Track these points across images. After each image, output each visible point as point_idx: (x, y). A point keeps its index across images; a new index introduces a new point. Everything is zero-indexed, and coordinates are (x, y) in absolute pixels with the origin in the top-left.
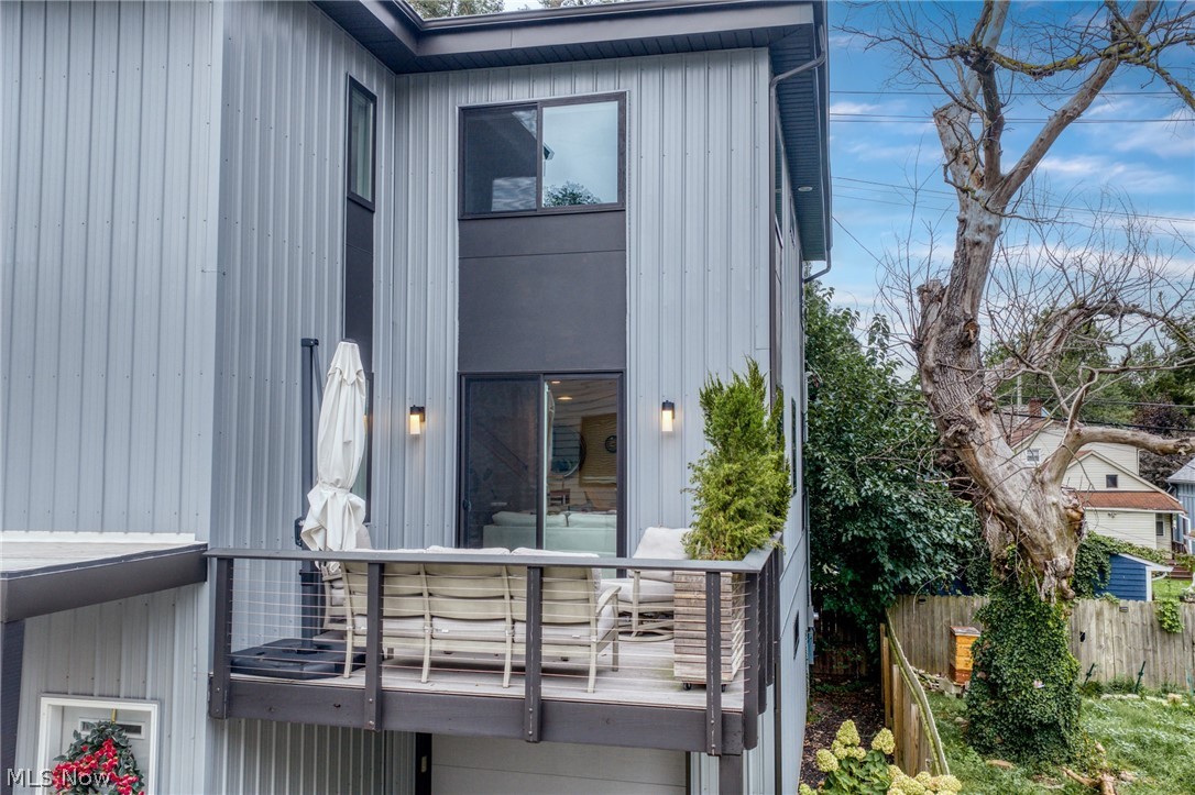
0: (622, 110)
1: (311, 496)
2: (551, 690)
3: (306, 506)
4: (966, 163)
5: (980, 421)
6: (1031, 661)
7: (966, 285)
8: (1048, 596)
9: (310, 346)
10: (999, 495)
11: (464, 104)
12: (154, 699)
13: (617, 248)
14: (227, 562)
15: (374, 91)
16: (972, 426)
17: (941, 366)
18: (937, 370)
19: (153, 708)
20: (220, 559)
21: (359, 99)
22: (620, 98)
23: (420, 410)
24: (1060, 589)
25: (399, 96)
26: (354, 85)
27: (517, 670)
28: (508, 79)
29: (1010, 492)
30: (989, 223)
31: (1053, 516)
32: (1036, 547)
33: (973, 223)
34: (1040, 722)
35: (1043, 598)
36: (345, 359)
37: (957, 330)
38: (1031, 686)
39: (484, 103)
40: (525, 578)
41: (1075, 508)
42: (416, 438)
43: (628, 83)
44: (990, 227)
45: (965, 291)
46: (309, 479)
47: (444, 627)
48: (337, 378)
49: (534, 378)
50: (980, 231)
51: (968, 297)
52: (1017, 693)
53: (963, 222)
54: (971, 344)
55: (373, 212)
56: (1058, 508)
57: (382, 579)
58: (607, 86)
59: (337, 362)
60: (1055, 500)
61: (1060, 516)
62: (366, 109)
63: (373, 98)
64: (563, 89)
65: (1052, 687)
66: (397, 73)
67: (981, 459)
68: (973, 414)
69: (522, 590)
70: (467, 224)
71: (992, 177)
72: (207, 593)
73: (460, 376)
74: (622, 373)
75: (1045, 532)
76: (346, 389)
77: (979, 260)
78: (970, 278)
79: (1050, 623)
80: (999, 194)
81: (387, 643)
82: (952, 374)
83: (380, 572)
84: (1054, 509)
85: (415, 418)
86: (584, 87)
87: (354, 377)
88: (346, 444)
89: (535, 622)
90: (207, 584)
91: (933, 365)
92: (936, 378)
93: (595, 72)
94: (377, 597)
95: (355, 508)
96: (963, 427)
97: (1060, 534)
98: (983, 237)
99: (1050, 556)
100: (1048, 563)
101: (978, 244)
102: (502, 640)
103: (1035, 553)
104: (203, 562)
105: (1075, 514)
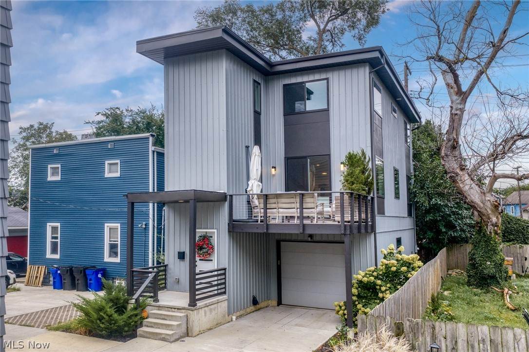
0: (328, 83)
1: (249, 183)
2: (306, 222)
3: (248, 185)
4: (452, 88)
5: (461, 173)
6: (486, 256)
7: (453, 128)
8: (490, 233)
9: (247, 147)
10: (468, 197)
11: (284, 83)
12: (216, 229)
13: (328, 121)
14: (231, 196)
15: (260, 82)
16: (457, 174)
17: (446, 155)
18: (445, 156)
19: (215, 231)
20: (230, 196)
21: (256, 84)
22: (327, 79)
23: (275, 168)
24: (494, 230)
25: (266, 82)
26: (255, 81)
27: (298, 217)
28: (296, 76)
29: (472, 196)
30: (460, 107)
31: (488, 204)
32: (484, 215)
33: (454, 107)
34: (489, 275)
35: (489, 233)
36: (256, 150)
37: (451, 143)
38: (485, 263)
39: (290, 83)
40: (298, 197)
41: (496, 201)
42: (274, 175)
43: (329, 75)
44: (460, 109)
45: (453, 130)
46: (248, 179)
47: (281, 210)
48: (254, 154)
49: (305, 157)
50: (457, 110)
51: (454, 132)
52: (481, 266)
53: (451, 107)
54: (456, 148)
55: (260, 114)
56: (490, 202)
57: (267, 199)
58: (323, 76)
59: (254, 151)
60: (489, 199)
61: (491, 204)
62: (258, 87)
63: (259, 84)
64: (311, 78)
65: (493, 264)
66: (266, 76)
67: (461, 185)
68: (458, 171)
69: (298, 200)
70: (286, 117)
71: (459, 92)
72: (227, 204)
73: (285, 158)
74: (330, 155)
75: (486, 210)
76: (256, 157)
77: (457, 120)
78: (455, 126)
79: (492, 242)
80: (463, 98)
81: (268, 215)
82: (450, 158)
83: (266, 197)
84: (489, 202)
85: (273, 170)
86: (317, 77)
87: (258, 154)
88: (257, 170)
89: (302, 208)
90: (227, 202)
91: (443, 155)
92: (445, 159)
93: (320, 72)
94: (266, 203)
95: (260, 185)
96: (453, 175)
97: (492, 211)
98: (458, 112)
99: (489, 218)
100: (489, 221)
101: (456, 114)
102: (295, 212)
103: (484, 217)
104: (226, 196)
105: (496, 203)
